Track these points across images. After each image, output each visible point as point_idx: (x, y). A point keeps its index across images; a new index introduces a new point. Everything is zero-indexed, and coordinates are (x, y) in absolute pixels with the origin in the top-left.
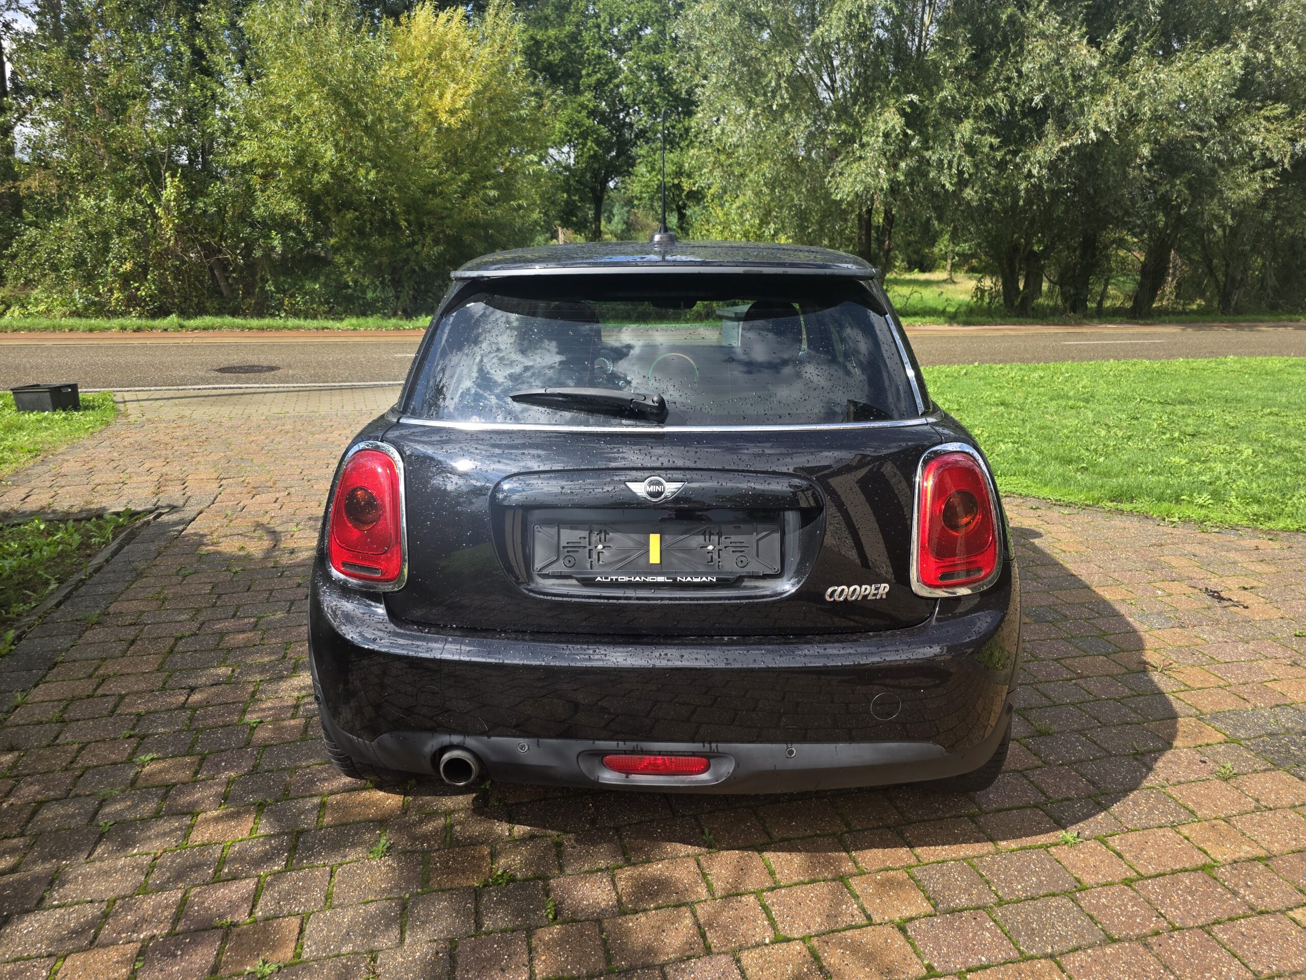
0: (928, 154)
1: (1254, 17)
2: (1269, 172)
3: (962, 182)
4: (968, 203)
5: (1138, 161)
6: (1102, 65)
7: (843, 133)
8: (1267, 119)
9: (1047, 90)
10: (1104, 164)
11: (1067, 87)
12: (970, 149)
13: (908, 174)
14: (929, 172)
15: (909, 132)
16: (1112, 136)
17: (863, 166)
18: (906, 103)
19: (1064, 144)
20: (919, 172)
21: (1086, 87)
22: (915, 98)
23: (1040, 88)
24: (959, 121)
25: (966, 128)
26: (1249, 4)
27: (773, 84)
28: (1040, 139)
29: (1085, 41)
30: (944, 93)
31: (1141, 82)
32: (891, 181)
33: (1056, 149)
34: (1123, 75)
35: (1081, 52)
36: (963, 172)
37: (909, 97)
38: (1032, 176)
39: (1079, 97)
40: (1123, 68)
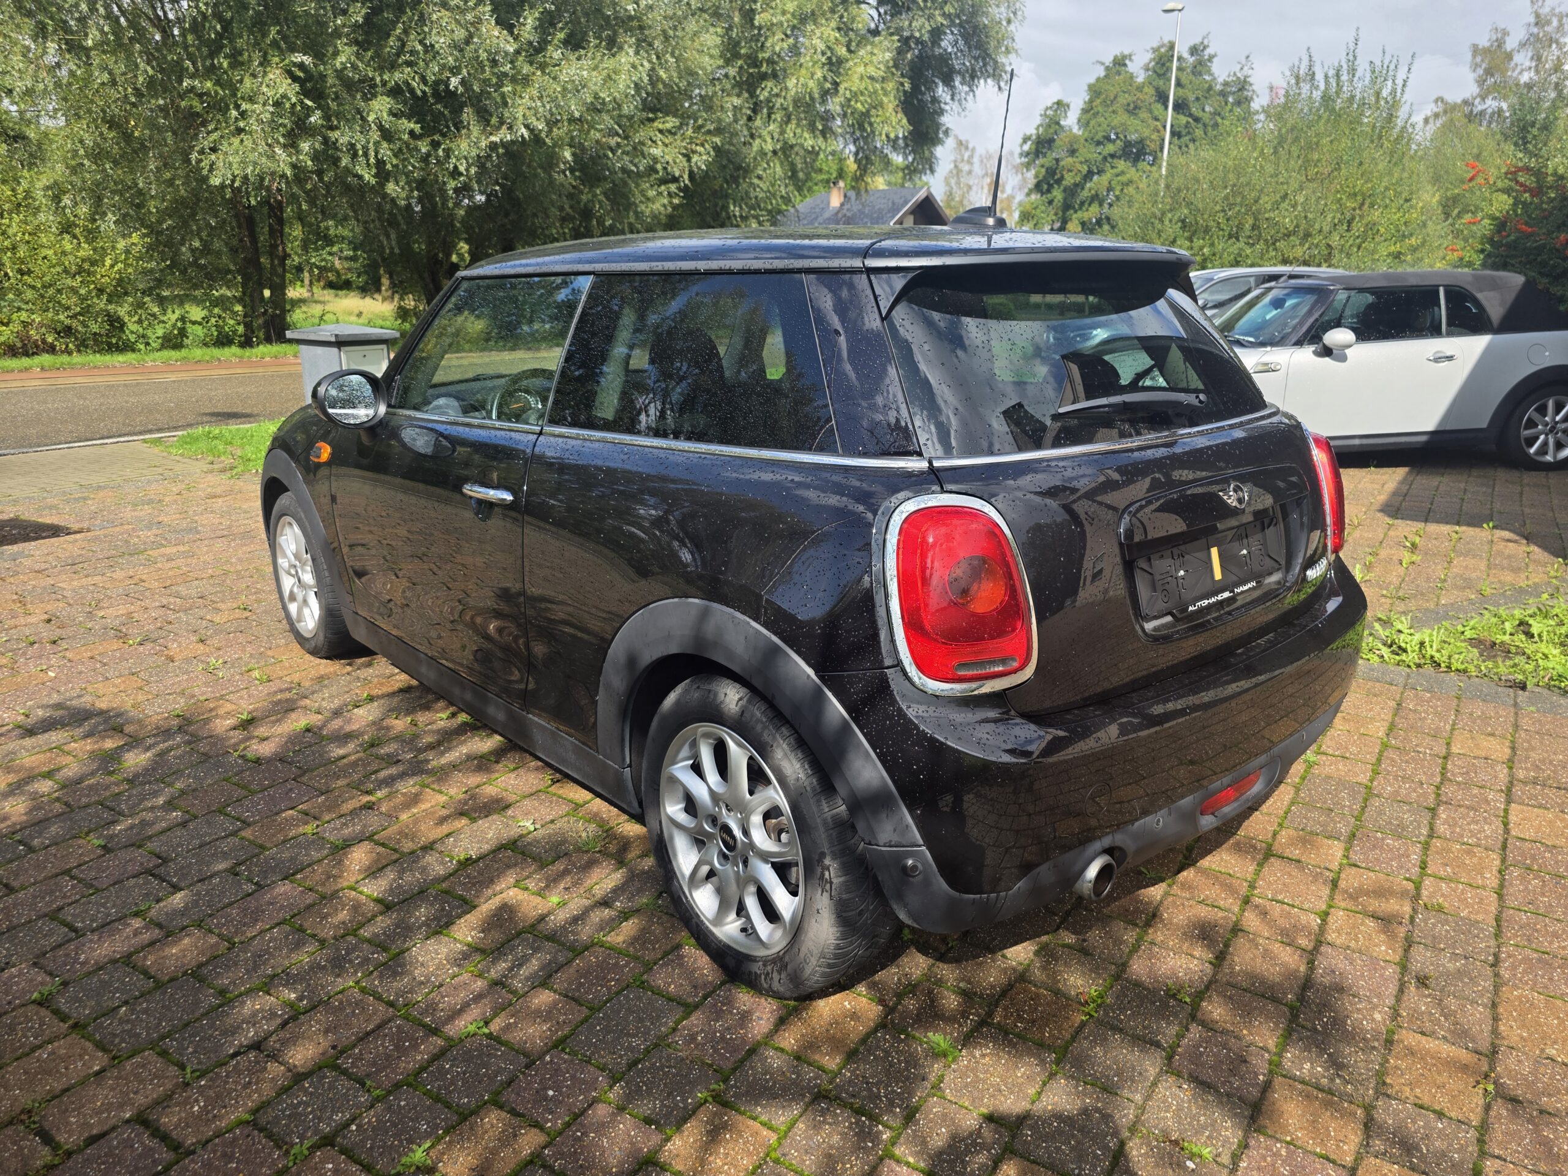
3: (383, 174)
6: (518, 52)
8: (661, 131)
9: (465, 72)
12: (387, 135)
15: (310, 103)
16: (543, 135)
18: (295, 64)
19: (493, 138)
22: (307, 60)
24: (367, 98)
25: (380, 107)
28: (458, 130)
29: (494, 22)
30: (342, 59)
31: (563, 77)
32: (294, 166)
33: (483, 144)
34: (542, 67)
35: (493, 34)
36: (384, 163)
37: (298, 58)
38: (461, 174)
39: (499, 85)
40: (540, 58)
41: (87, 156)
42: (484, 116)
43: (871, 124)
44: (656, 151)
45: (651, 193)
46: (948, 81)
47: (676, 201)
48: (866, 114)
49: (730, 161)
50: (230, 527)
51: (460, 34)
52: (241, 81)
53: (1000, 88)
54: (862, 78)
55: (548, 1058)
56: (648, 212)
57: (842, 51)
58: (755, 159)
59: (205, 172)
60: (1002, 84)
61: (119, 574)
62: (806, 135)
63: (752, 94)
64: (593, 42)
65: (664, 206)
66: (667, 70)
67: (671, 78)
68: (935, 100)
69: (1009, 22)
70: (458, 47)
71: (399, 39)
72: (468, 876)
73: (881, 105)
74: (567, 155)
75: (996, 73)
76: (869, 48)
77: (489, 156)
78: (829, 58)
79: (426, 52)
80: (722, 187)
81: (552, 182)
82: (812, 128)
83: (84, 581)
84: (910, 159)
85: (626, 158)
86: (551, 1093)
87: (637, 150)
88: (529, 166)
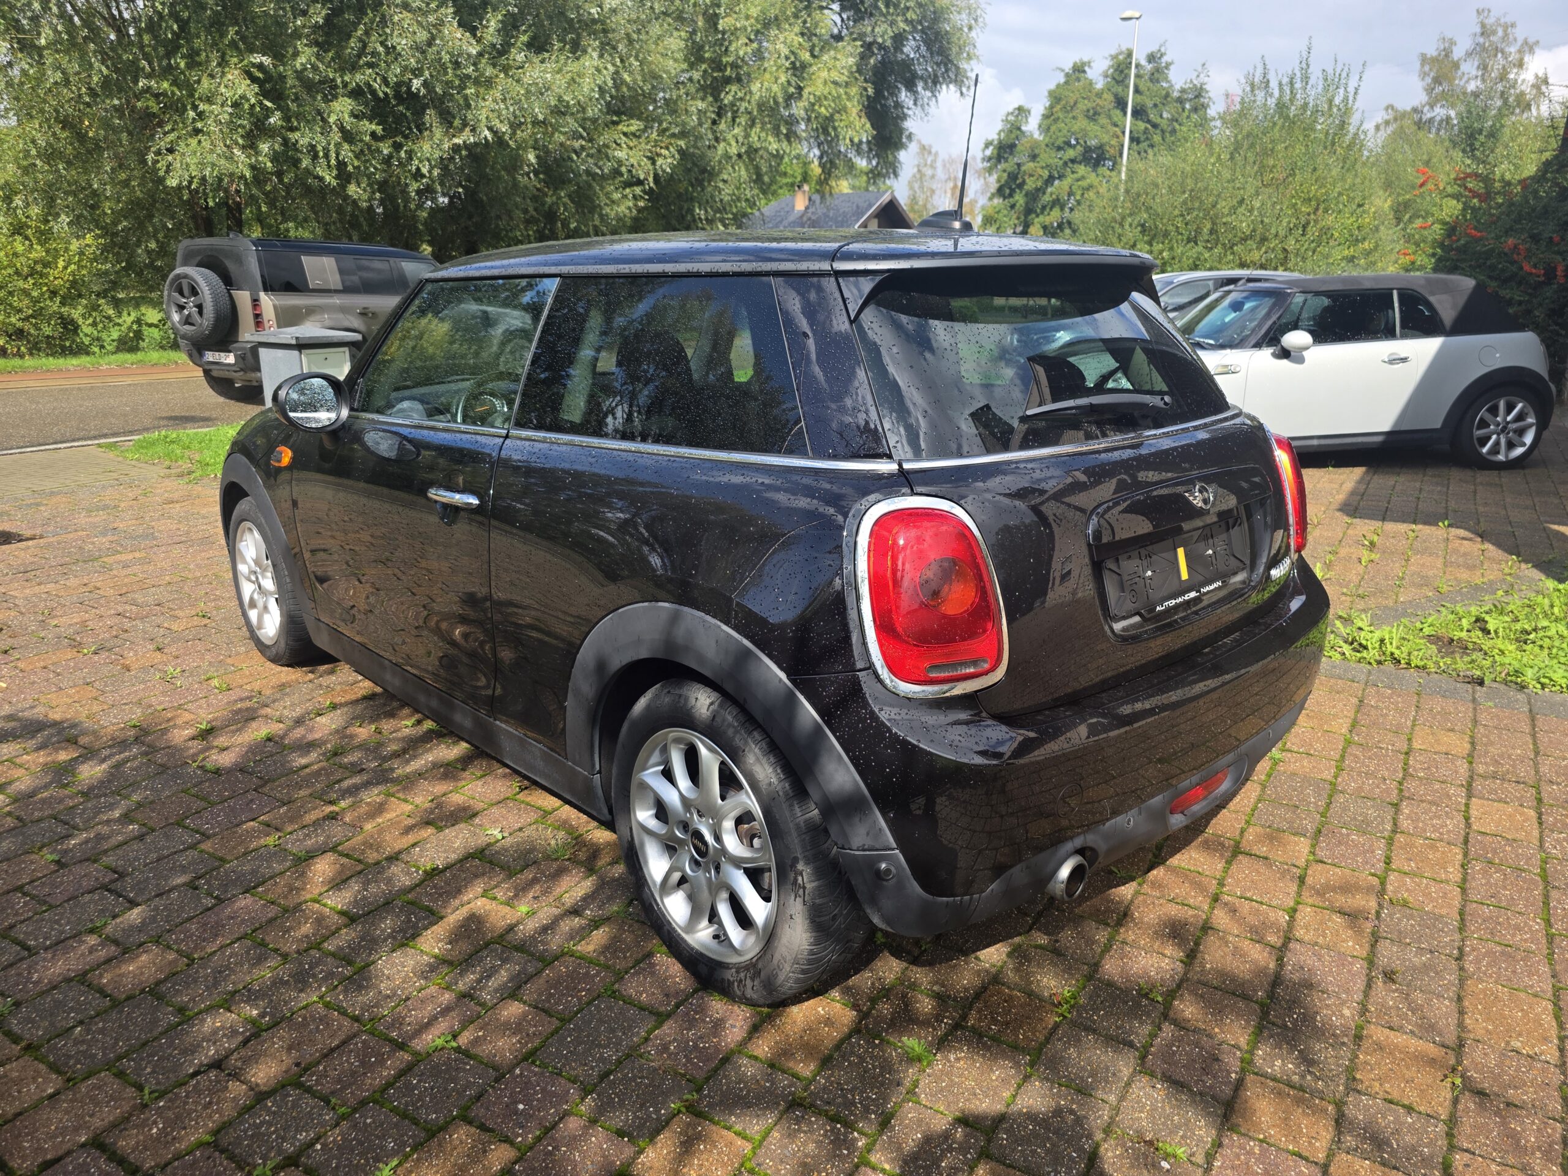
2: (638, 190)
3: (344, 175)
4: (355, 202)
5: (526, 169)
6: (480, 54)
9: (427, 73)
12: (348, 136)
15: (269, 104)
16: (507, 137)
18: (254, 65)
19: (456, 141)
22: (266, 60)
23: (417, 72)
24: (328, 99)
25: (342, 108)
29: (456, 24)
30: (302, 59)
31: (527, 80)
32: (253, 167)
33: (446, 146)
34: (506, 69)
35: (454, 36)
36: (345, 164)
37: (257, 58)
38: (423, 176)
39: (462, 88)
40: (503, 60)
41: (39, 156)
42: (446, 118)
43: (835, 129)
44: (621, 154)
45: (616, 196)
46: (910, 86)
47: (641, 204)
48: (830, 119)
49: (695, 164)
50: (188, 533)
51: (422, 36)
52: (199, 82)
53: (962, 94)
54: (825, 83)
55: (518, 1071)
56: (613, 215)
57: (806, 56)
58: (720, 162)
59: (161, 173)
60: (964, 90)
61: (73, 582)
62: (771, 139)
63: (717, 98)
64: (557, 45)
65: (629, 208)
66: (631, 73)
67: (635, 81)
68: (898, 105)
69: (970, 28)
70: (420, 49)
71: (360, 40)
72: (435, 887)
73: (845, 109)
74: (531, 157)
75: (958, 79)
76: (832, 53)
77: (452, 158)
78: (793, 63)
79: (387, 53)
80: (687, 190)
81: (515, 184)
82: (777, 132)
83: (37, 589)
84: (874, 163)
85: (590, 160)
86: (521, 1107)
87: (602, 153)
88: (493, 168)
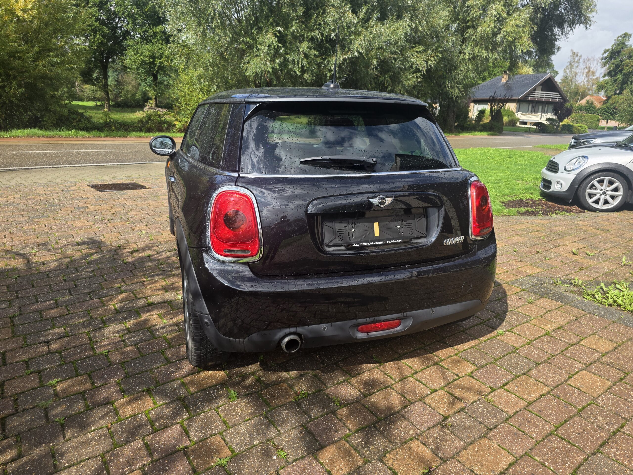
0: (288, 56)
1: (411, 8)
2: (419, 74)
3: (303, 71)
4: (306, 80)
5: (372, 66)
6: (358, 22)
7: (248, 43)
8: (417, 52)
9: (337, 31)
10: (359, 67)
11: (344, 31)
12: (306, 56)
13: (280, 65)
14: (288, 65)
15: (280, 45)
16: (364, 55)
17: (259, 60)
18: (277, 31)
19: (345, 57)
20: (284, 64)
21: (352, 32)
22: (281, 29)
23: (334, 31)
24: (301, 42)
25: (304, 46)
26: (409, 2)
27: (212, 14)
28: (334, 53)
29: (350, 11)
30: (294, 28)
31: (374, 32)
33: (341, 59)
34: (367, 28)
35: (350, 17)
36: (304, 66)
37: (279, 28)
39: (350, 36)
41: (210, 65)
42: (343, 48)
44: (413, 60)
45: (409, 77)
46: (561, 25)
47: (419, 80)
51: (337, 16)
52: (258, 38)
54: (513, 26)
55: (115, 366)
56: (407, 84)
57: (504, 15)
59: (244, 71)
63: (462, 35)
64: (390, 17)
65: (414, 82)
66: (422, 26)
67: (424, 30)
68: (553, 34)
70: (335, 22)
74: (375, 62)
75: (586, 21)
76: (518, 13)
78: (498, 19)
86: (106, 376)
